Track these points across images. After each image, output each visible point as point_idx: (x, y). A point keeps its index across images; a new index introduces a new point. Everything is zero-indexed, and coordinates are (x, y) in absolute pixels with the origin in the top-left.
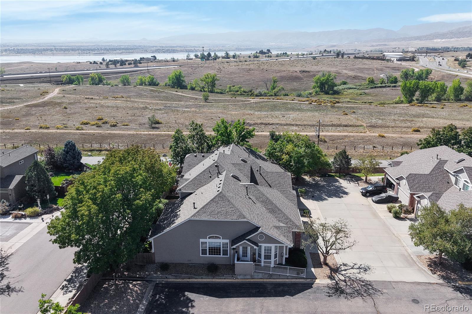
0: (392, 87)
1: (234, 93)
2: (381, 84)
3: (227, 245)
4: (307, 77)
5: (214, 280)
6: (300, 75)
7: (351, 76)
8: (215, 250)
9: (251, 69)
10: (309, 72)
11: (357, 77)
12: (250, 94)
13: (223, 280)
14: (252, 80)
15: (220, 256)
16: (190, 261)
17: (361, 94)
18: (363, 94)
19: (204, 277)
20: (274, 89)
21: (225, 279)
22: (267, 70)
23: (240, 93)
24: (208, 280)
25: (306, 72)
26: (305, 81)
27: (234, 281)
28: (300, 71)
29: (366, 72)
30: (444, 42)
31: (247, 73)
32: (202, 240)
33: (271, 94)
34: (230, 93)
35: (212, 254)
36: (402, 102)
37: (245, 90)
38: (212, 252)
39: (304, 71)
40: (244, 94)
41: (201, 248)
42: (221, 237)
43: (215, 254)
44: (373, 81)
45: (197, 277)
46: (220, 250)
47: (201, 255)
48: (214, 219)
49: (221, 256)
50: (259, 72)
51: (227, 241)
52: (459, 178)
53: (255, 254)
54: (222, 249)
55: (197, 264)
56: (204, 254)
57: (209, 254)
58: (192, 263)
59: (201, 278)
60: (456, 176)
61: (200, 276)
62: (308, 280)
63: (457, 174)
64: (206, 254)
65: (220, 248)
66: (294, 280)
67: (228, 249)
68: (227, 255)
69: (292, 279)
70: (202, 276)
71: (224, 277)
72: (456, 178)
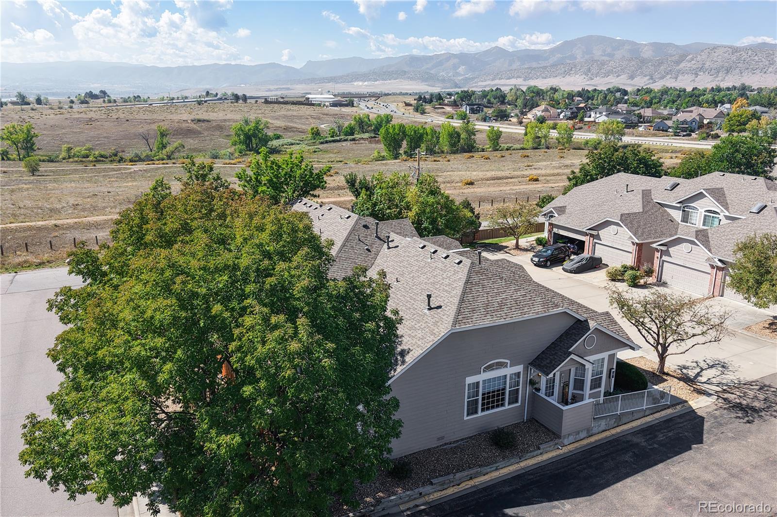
0: (350, 140)
1: (80, 159)
2: (332, 137)
3: (519, 377)
4: (208, 129)
5: (523, 464)
6: (195, 126)
7: (279, 127)
8: (493, 398)
9: (93, 119)
10: (208, 121)
11: (290, 128)
12: (116, 157)
13: (540, 459)
14: (105, 137)
15: (503, 408)
16: (442, 438)
17: (315, 152)
18: (319, 151)
19: (500, 464)
20: (164, 147)
21: (541, 454)
22: (127, 120)
23: (95, 159)
24: (512, 468)
25: (204, 121)
26: (208, 136)
27: (561, 452)
28: (192, 121)
29: (298, 121)
30: (367, 86)
31: (87, 126)
32: (470, 380)
33: (161, 156)
34: (71, 160)
35: (488, 409)
36: (384, 158)
37: (103, 153)
38: (488, 403)
39: (199, 121)
40: (102, 161)
41: (466, 400)
42: (509, 362)
43: (493, 407)
44: (319, 134)
45: (487, 469)
46: (503, 394)
47: (466, 418)
48: (502, 321)
49: (507, 407)
50: (112, 124)
51: (519, 368)
52: (690, 210)
53: (568, 385)
54: (508, 390)
55: (458, 441)
56: (472, 414)
57: (483, 410)
58: (447, 444)
59: (494, 468)
60: (684, 208)
61: (492, 464)
62: (677, 407)
63: (685, 205)
64: (476, 412)
65: (504, 389)
66: (657, 415)
67: (521, 387)
68: (517, 402)
69: (652, 414)
70: (496, 462)
71: (539, 452)
72: (684, 211)
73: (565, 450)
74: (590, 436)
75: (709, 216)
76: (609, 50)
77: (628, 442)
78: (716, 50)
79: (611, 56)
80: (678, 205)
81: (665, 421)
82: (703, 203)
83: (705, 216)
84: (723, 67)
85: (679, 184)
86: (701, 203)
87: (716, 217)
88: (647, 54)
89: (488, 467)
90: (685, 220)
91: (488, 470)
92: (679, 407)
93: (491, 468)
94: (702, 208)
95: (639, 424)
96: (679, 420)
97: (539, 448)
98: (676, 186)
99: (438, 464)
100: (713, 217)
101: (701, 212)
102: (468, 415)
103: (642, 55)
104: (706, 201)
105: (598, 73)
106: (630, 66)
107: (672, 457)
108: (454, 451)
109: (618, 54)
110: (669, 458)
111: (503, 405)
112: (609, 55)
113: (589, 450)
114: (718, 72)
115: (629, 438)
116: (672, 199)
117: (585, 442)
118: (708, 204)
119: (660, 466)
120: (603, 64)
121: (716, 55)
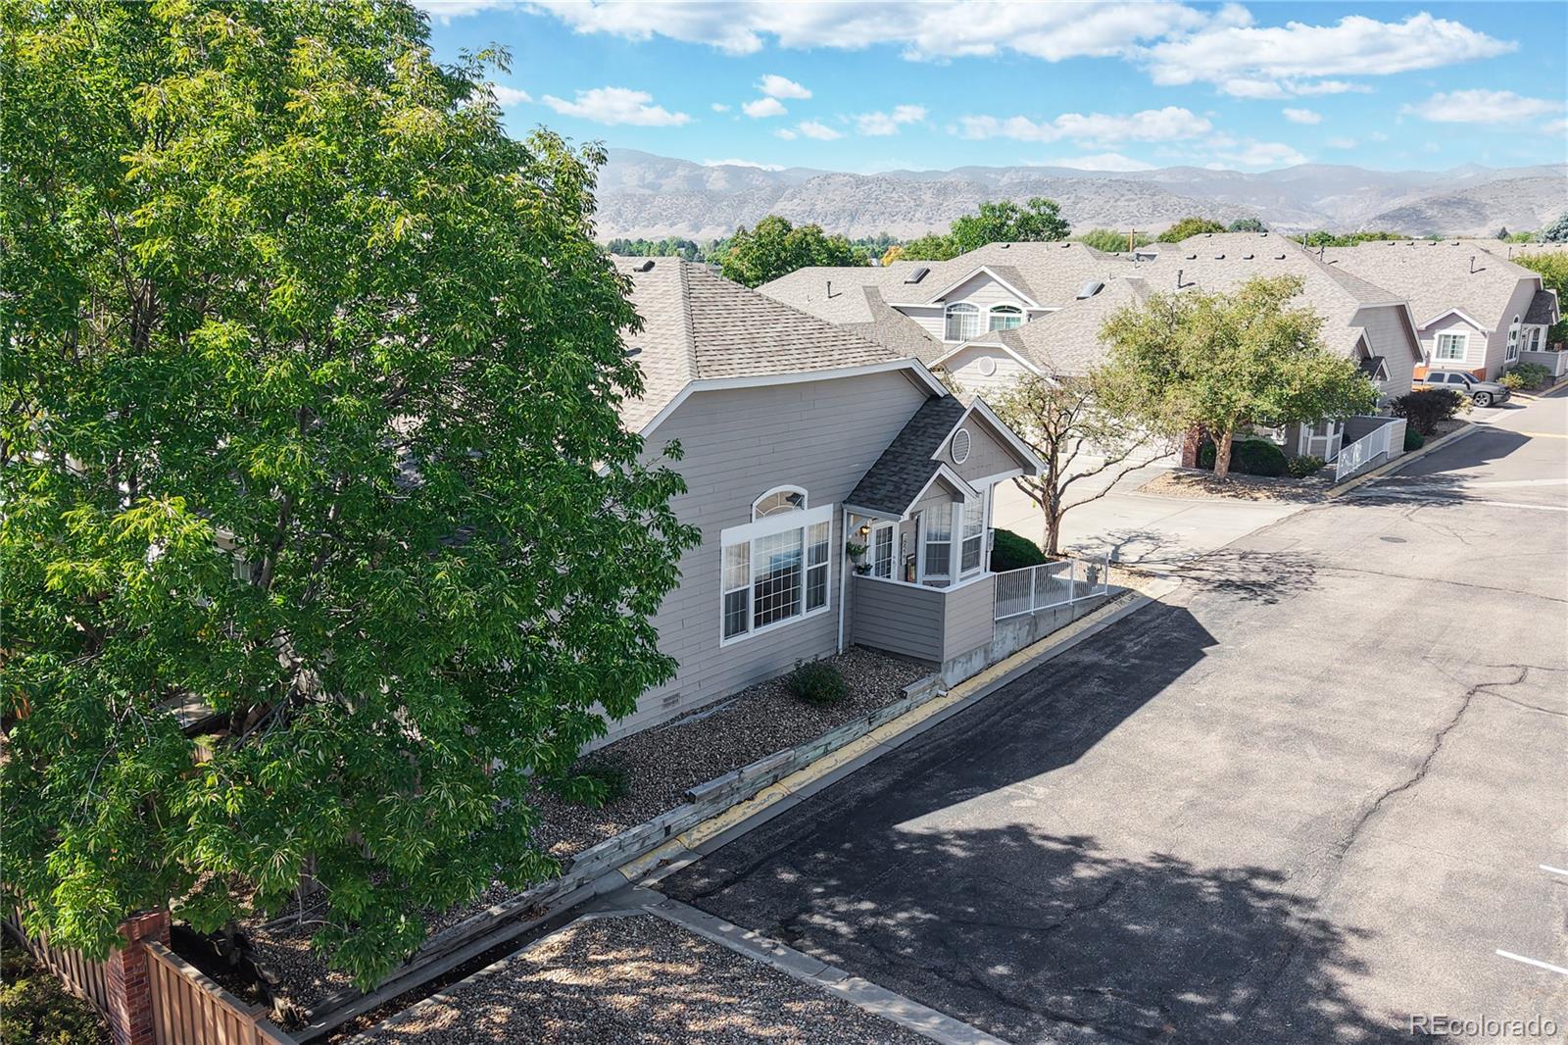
3: (827, 535)
5: (878, 736)
8: (777, 591)
13: (909, 720)
15: (797, 619)
19: (834, 738)
21: (908, 710)
27: (948, 701)
32: (730, 538)
35: (767, 621)
38: (768, 604)
41: (723, 593)
42: (806, 493)
43: (777, 617)
45: (808, 752)
46: (797, 579)
47: (722, 644)
49: (804, 615)
51: (827, 514)
52: (963, 313)
53: (915, 564)
54: (805, 568)
55: (708, 707)
56: (736, 632)
57: (757, 624)
58: (688, 714)
59: (820, 751)
60: (949, 310)
61: (813, 740)
62: (1123, 599)
63: (950, 305)
64: (744, 628)
65: (797, 567)
66: (1096, 616)
67: (829, 562)
68: (822, 603)
69: (1084, 616)
70: (822, 734)
71: (906, 703)
72: (949, 316)
73: (954, 697)
74: (992, 665)
75: (999, 318)
76: (650, 177)
77: (1074, 664)
78: (830, 181)
79: (655, 187)
80: (939, 306)
81: (1117, 623)
82: (986, 294)
83: (993, 318)
84: (844, 211)
85: (928, 271)
86: (983, 294)
87: (1013, 319)
88: (717, 183)
89: (811, 746)
90: (953, 334)
91: (811, 755)
92: (1126, 598)
93: (816, 748)
94: (985, 304)
95: (1071, 635)
96: (1143, 618)
97: (903, 695)
98: (923, 275)
99: (686, 757)
100: (1008, 319)
101: (984, 314)
102: (727, 635)
103: (709, 186)
104: (991, 289)
105: (636, 218)
106: (691, 207)
107: (1183, 672)
108: (712, 725)
109: (669, 184)
110: (1179, 674)
111: (795, 610)
112: (650, 186)
113: (1004, 690)
114: (838, 219)
115: (1072, 658)
116: (924, 296)
117: (987, 677)
118: (996, 295)
119: (1171, 689)
120: (643, 201)
121: (831, 188)
